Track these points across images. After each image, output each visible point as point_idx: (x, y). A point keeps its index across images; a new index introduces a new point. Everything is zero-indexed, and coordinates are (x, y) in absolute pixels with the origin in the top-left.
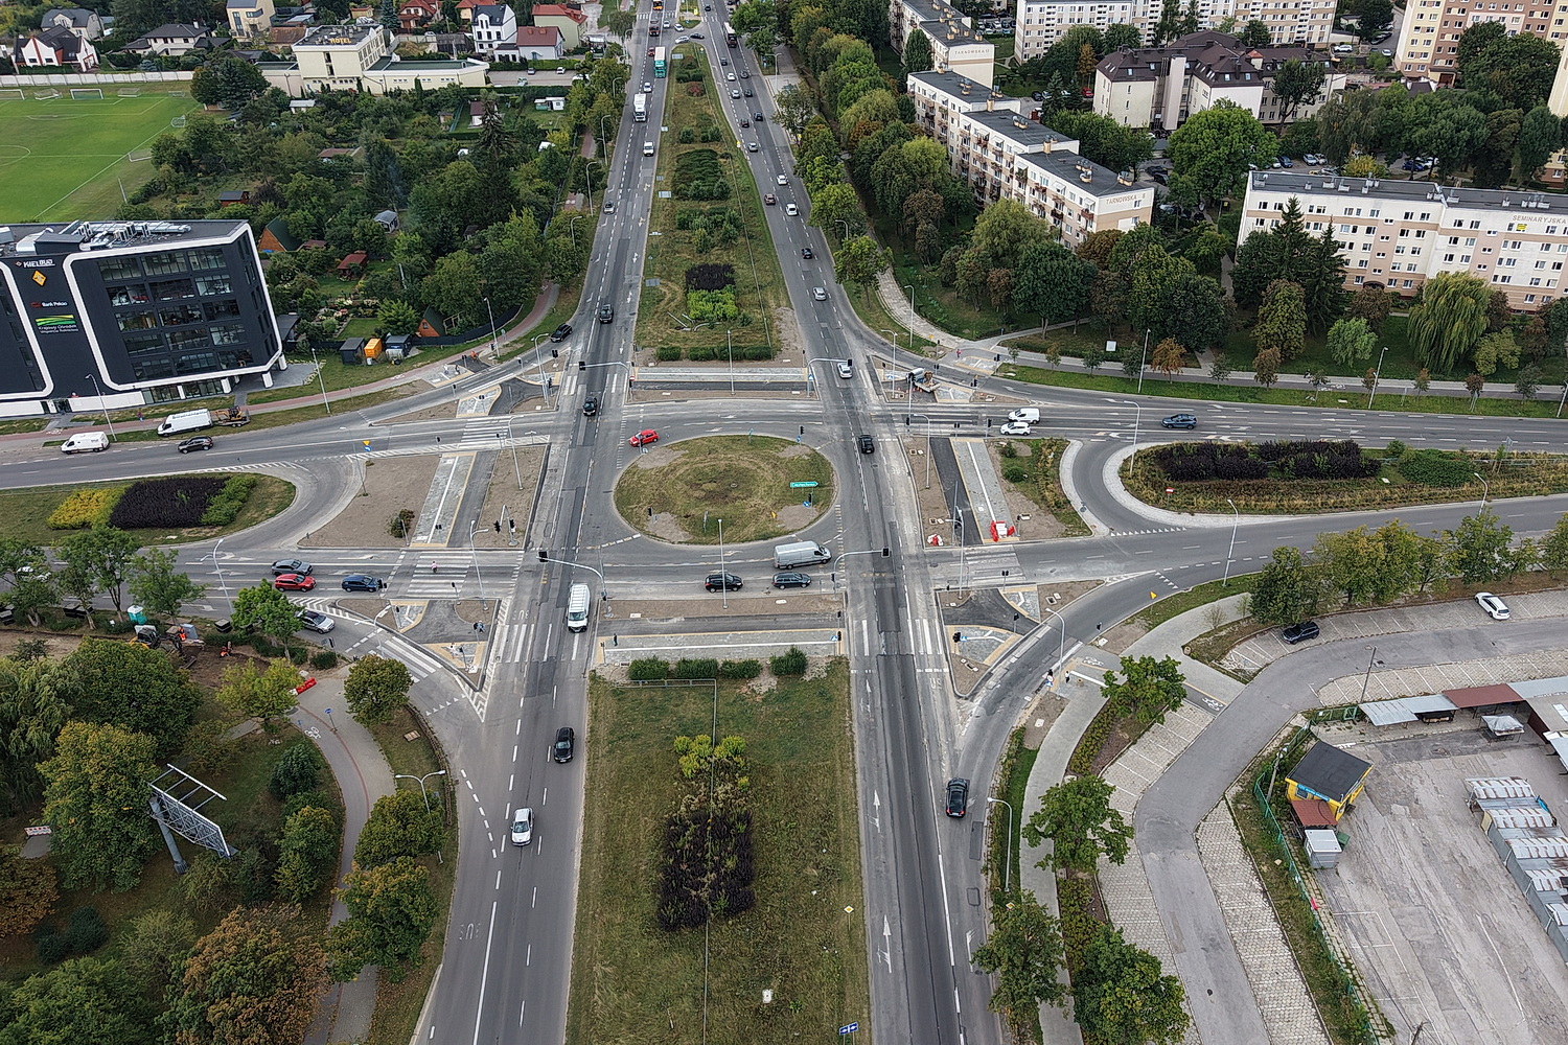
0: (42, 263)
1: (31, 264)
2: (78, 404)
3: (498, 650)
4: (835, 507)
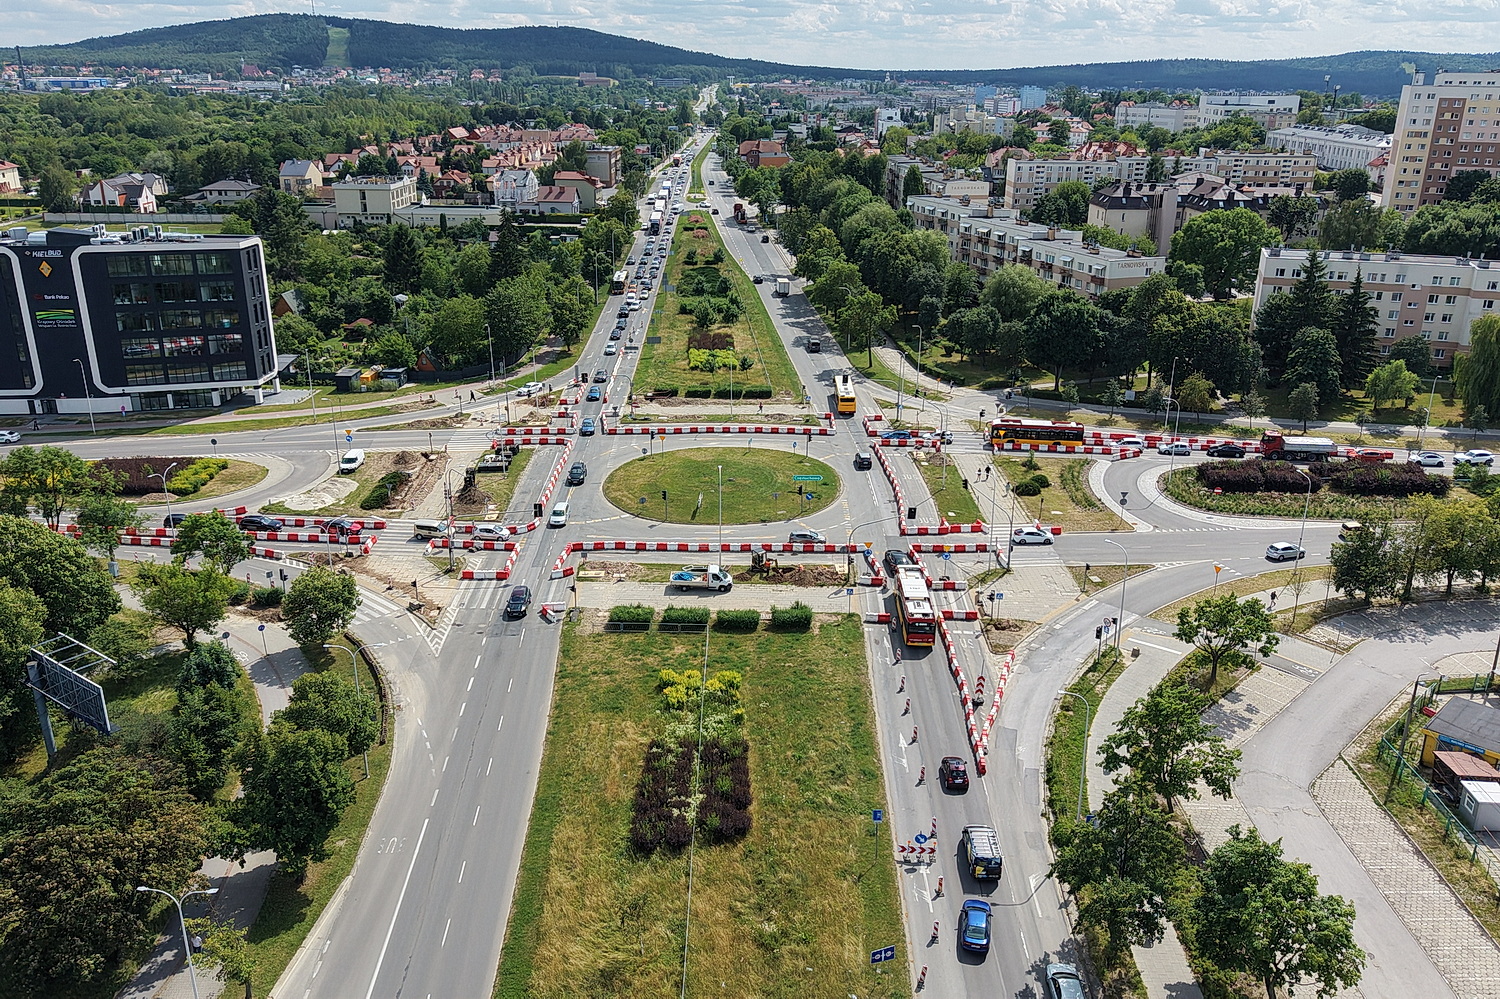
0: (51, 253)
1: (40, 254)
2: (65, 405)
3: (463, 598)
4: (841, 501)
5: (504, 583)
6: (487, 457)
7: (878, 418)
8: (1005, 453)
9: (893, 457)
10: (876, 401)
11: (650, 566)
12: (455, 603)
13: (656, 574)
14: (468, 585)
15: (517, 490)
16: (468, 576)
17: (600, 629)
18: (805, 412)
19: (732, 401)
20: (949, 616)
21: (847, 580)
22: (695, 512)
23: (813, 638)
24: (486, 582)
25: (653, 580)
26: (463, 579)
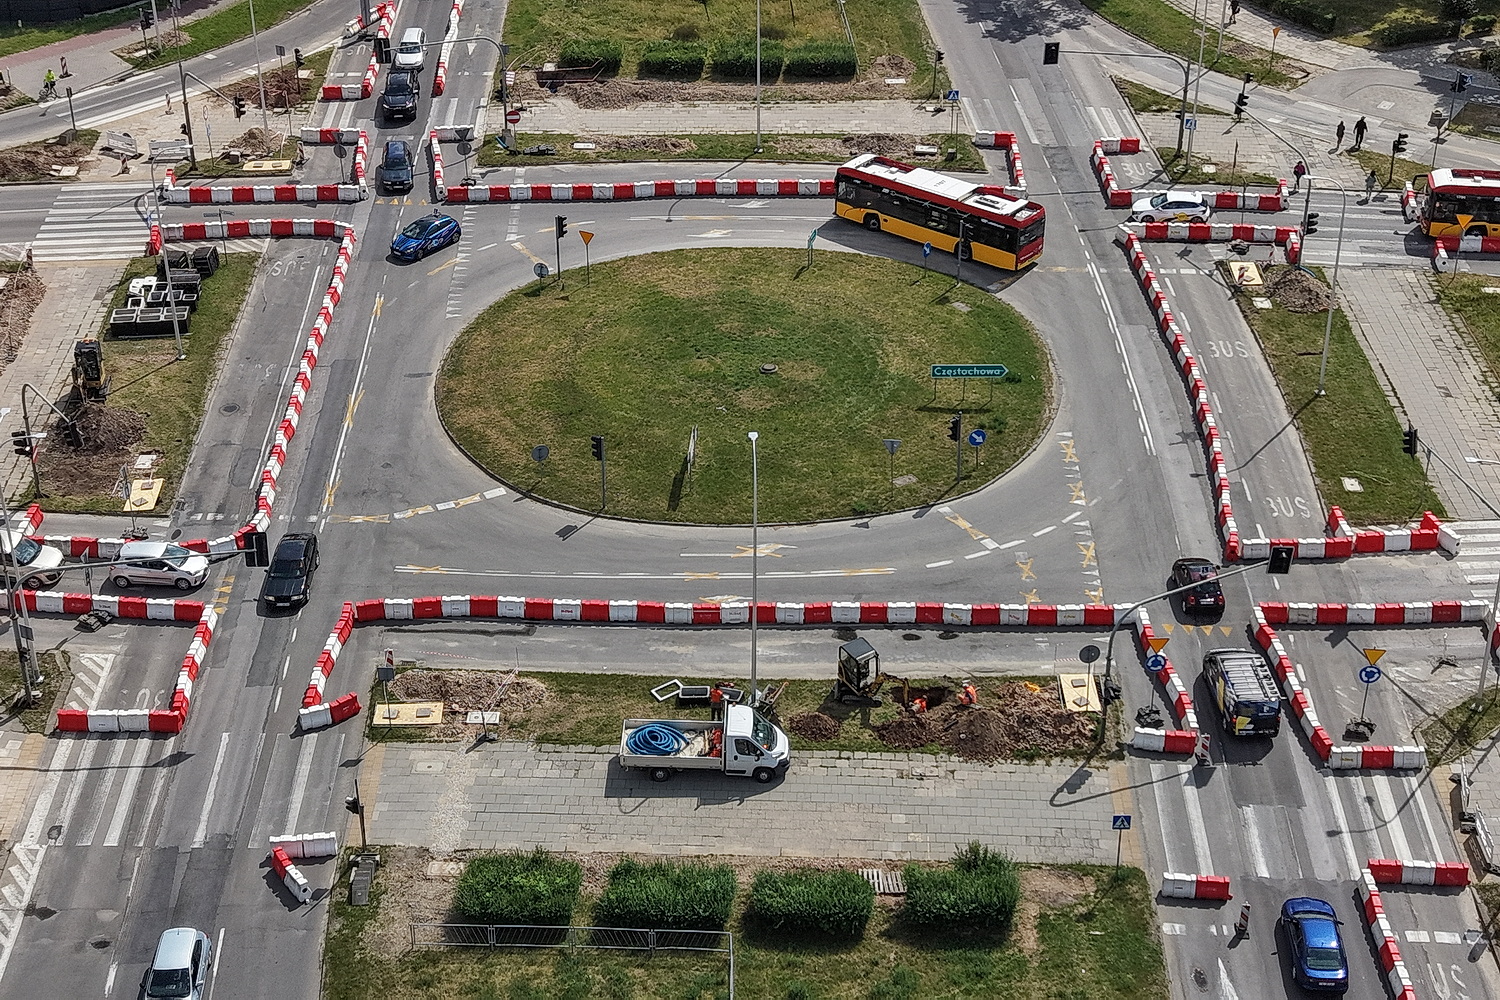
3: (57, 806)
4: (1058, 438)
5: (170, 746)
6: (136, 285)
7: (1129, 147)
8: (1464, 266)
9: (1178, 280)
10: (1120, 85)
11: (563, 683)
12: (36, 825)
13: (582, 713)
14: (74, 756)
15: (213, 399)
16: (75, 726)
17: (430, 935)
18: (944, 124)
19: (756, 89)
20: (1390, 877)
21: (1098, 737)
22: (678, 482)
23: (1021, 965)
24: (121, 745)
25: (574, 739)
26: (57, 734)
